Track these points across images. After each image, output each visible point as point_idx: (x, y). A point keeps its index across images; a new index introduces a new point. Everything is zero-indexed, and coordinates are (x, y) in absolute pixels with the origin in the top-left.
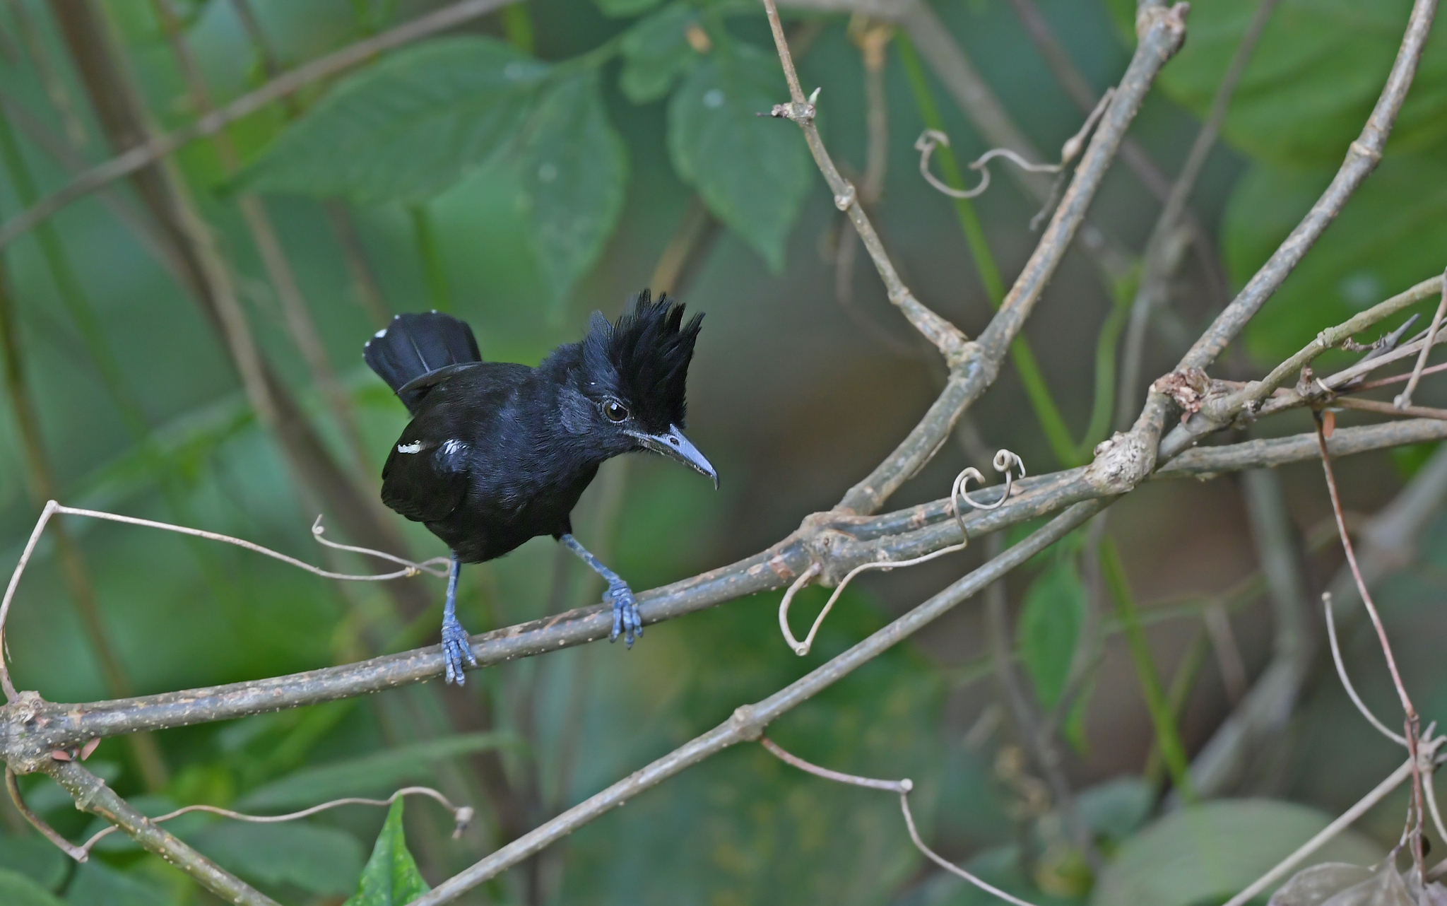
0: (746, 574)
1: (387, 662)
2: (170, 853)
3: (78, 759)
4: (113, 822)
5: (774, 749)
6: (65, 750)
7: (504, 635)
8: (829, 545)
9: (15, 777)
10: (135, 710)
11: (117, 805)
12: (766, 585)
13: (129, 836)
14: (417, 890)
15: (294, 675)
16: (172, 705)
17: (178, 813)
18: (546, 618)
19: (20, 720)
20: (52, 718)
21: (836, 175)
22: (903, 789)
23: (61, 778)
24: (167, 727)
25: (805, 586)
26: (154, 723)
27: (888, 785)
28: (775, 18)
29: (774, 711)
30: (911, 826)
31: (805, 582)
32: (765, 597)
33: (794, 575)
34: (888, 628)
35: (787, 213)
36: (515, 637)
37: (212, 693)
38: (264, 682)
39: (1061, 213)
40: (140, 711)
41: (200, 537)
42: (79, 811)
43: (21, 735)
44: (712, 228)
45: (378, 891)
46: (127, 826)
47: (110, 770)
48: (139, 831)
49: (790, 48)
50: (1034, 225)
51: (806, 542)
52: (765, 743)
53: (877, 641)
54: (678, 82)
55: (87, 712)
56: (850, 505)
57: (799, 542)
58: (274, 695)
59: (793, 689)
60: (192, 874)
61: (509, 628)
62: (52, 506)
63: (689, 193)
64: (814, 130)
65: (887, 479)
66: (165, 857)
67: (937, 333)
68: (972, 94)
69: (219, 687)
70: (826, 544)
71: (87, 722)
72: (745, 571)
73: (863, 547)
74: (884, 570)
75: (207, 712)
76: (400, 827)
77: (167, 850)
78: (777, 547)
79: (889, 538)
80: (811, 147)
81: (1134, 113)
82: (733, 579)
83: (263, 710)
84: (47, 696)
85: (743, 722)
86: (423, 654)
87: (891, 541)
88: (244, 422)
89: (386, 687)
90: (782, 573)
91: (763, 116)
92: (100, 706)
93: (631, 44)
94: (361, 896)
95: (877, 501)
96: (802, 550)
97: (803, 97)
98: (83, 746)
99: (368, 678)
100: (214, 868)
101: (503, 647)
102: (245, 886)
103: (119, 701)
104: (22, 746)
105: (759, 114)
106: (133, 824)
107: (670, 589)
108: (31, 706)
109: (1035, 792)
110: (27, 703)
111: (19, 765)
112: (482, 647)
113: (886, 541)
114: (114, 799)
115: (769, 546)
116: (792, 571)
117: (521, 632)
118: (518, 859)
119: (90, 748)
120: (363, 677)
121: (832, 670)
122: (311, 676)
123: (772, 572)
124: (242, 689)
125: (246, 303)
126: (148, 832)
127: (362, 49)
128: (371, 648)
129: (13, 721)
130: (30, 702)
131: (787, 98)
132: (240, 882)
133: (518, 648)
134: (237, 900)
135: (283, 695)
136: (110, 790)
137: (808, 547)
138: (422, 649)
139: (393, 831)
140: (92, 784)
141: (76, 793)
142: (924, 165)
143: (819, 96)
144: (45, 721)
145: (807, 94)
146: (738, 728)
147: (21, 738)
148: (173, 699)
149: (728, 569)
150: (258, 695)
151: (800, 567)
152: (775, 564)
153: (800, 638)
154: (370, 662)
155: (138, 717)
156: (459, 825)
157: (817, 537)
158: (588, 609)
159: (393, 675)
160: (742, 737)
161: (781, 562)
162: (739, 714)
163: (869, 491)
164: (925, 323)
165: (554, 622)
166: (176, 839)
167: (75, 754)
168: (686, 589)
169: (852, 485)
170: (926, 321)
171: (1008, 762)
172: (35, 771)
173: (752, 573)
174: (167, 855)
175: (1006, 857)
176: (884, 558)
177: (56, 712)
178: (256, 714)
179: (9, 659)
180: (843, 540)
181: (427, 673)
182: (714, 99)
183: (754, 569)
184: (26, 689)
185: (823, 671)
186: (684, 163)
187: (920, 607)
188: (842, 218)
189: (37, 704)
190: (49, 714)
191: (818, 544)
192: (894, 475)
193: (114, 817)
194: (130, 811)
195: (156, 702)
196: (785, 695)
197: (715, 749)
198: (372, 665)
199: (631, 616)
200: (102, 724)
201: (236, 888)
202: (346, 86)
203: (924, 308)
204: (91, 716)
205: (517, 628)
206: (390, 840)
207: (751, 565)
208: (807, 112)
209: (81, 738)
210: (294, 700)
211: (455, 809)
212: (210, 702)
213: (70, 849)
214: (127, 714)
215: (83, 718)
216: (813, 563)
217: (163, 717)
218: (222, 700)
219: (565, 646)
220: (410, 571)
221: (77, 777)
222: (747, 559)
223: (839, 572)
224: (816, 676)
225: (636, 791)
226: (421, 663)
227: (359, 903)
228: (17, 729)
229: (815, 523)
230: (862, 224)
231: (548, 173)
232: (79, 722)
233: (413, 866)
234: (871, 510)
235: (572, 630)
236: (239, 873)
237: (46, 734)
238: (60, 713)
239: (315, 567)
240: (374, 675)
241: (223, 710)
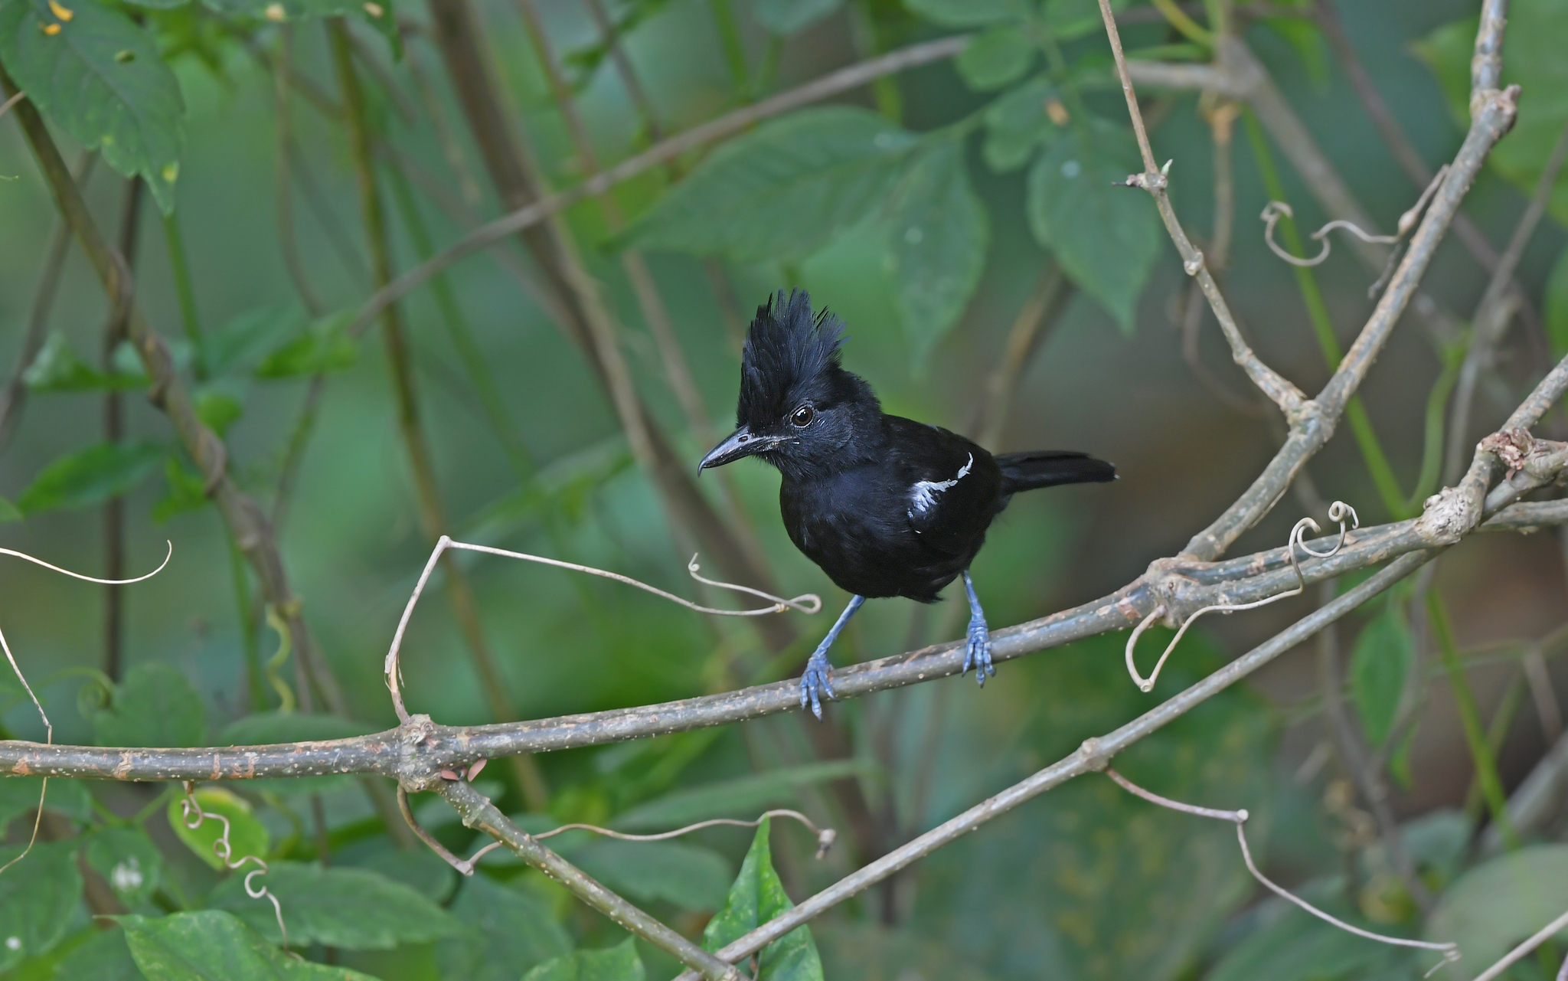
0: (1095, 615)
1: (756, 692)
2: (551, 868)
3: (465, 779)
4: (497, 839)
5: (1119, 780)
6: (453, 771)
7: (867, 669)
8: (1174, 589)
9: (406, 795)
10: (520, 734)
11: (501, 822)
12: (1113, 626)
13: (512, 852)
14: (782, 906)
15: (670, 703)
16: (554, 729)
17: (558, 830)
18: (907, 653)
19: (412, 741)
20: (441, 740)
21: (1186, 242)
22: (1240, 819)
23: (449, 796)
24: (549, 750)
25: (1150, 627)
26: (537, 746)
27: (1225, 815)
28: (1131, 93)
29: (1120, 743)
30: (1246, 854)
31: (1150, 624)
32: (1111, 637)
33: (1140, 616)
34: (1227, 667)
35: (1137, 277)
36: (877, 670)
37: (593, 718)
38: (641, 710)
39: (1396, 281)
40: (524, 735)
41: (583, 572)
42: (466, 827)
43: (413, 755)
44: (1066, 289)
45: (746, 906)
46: (511, 842)
47: (494, 790)
48: (522, 847)
49: (1145, 122)
50: (1371, 293)
51: (1152, 586)
52: (1111, 773)
53: (1217, 680)
54: (1037, 153)
55: (474, 735)
56: (1193, 552)
57: (1146, 586)
58: (651, 721)
59: (1138, 723)
60: (571, 888)
61: (871, 662)
62: (444, 541)
63: (1045, 257)
64: (1166, 199)
65: (1229, 527)
66: (546, 872)
67: (1278, 392)
68: (1314, 167)
69: (599, 713)
70: (1171, 588)
71: (475, 744)
72: (1094, 612)
73: (1205, 591)
74: (1224, 612)
75: (587, 736)
76: (767, 847)
77: (547, 865)
78: (1124, 590)
79: (1230, 583)
80: (1163, 215)
81: (1467, 188)
82: (1082, 619)
83: (640, 735)
84: (437, 719)
85: (1091, 754)
86: (790, 684)
87: (1232, 586)
88: (624, 464)
89: (755, 716)
90: (1128, 614)
91: (1117, 185)
92: (487, 729)
93: (994, 116)
94: (729, 911)
95: (1219, 548)
96: (1148, 593)
97: (1156, 168)
98: (470, 766)
99: (738, 707)
100: (592, 883)
101: (866, 680)
102: (620, 900)
103: (505, 725)
104: (414, 766)
105: (1114, 183)
106: (516, 841)
107: (1023, 628)
108: (422, 728)
109: (1362, 823)
110: (419, 726)
111: (410, 784)
112: (846, 680)
113: (1227, 586)
114: (499, 816)
115: (1118, 589)
116: (1138, 613)
117: (883, 666)
118: (877, 879)
119: (477, 769)
120: (734, 705)
121: (1175, 706)
122: (685, 704)
123: (1120, 613)
124: (620, 715)
125: (627, 353)
126: (530, 849)
127: (740, 117)
128: (740, 679)
129: (405, 742)
130: (421, 725)
131: (1140, 169)
132: (616, 896)
133: (880, 680)
134: (612, 913)
135: (659, 722)
136: (496, 808)
137: (1153, 590)
138: (790, 680)
139: (760, 850)
140: (479, 802)
141: (463, 810)
142: (1268, 234)
143: (1171, 167)
144: (435, 743)
145: (1160, 166)
146: (1085, 759)
147: (413, 758)
148: (555, 724)
149: (1078, 610)
150: (635, 721)
151: (1146, 609)
152: (1123, 606)
153: (1145, 675)
154: (741, 692)
155: (522, 740)
156: (822, 846)
157: (1162, 581)
158: (947, 646)
159: (762, 704)
160: (1088, 768)
161: (1128, 604)
162: (1087, 746)
163: (1212, 539)
164: (1267, 382)
165: (914, 657)
166: (556, 855)
167: (463, 774)
168: (1038, 628)
169: (1196, 532)
170: (1268, 381)
171: (1337, 796)
172: (425, 789)
173: (1101, 614)
174: (548, 870)
175: (1334, 885)
176: (1225, 602)
177: (445, 735)
178: (633, 739)
179: (403, 683)
180: (1187, 585)
181: (794, 703)
182: (1071, 169)
183: (1103, 611)
184: (418, 713)
185: (1165, 708)
186: (1042, 229)
187: (1258, 649)
188: (1190, 283)
189: (428, 726)
190: (439, 736)
191: (1163, 588)
192: (1235, 524)
193: (498, 833)
194: (514, 828)
195: (539, 727)
196: (1129, 729)
197: (1063, 779)
198: (743, 695)
199: (982, 654)
200: (489, 746)
201: (612, 902)
202: (727, 151)
203: (1266, 368)
204: (478, 739)
205: (879, 662)
206: (757, 860)
207: (1100, 606)
208: (1159, 182)
209: (468, 759)
210: (670, 726)
211: (819, 831)
212: (590, 727)
213: (457, 863)
214: (512, 737)
215: (470, 740)
216: (1158, 605)
217: (546, 741)
218: (601, 725)
219: (924, 680)
220: (779, 607)
221: (464, 796)
222: (1096, 601)
223: (1182, 614)
224: (1159, 712)
225: (988, 817)
226: (789, 693)
227: (727, 918)
228: (408, 750)
229: (1160, 568)
230: (1209, 288)
231: (914, 236)
232: (467, 744)
233: (778, 884)
234: (1213, 556)
235: (931, 664)
236: (615, 889)
237: (436, 755)
238: (449, 735)
239: (691, 602)
240: (744, 704)
241: (602, 735)
